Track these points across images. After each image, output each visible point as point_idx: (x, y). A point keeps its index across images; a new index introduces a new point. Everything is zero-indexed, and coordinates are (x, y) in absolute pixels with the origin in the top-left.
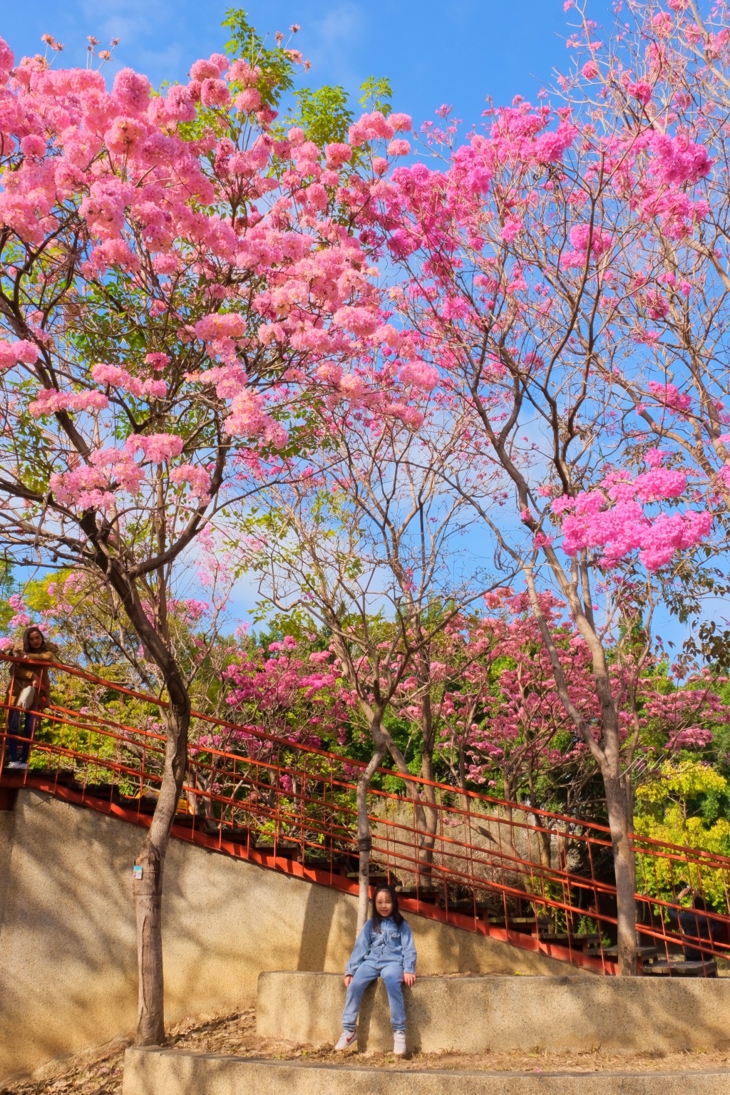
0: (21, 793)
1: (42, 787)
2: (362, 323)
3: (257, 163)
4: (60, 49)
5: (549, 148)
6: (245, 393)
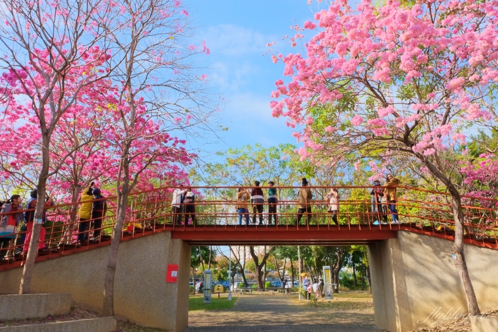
0: (399, 232)
1: (406, 229)
6: (471, 106)
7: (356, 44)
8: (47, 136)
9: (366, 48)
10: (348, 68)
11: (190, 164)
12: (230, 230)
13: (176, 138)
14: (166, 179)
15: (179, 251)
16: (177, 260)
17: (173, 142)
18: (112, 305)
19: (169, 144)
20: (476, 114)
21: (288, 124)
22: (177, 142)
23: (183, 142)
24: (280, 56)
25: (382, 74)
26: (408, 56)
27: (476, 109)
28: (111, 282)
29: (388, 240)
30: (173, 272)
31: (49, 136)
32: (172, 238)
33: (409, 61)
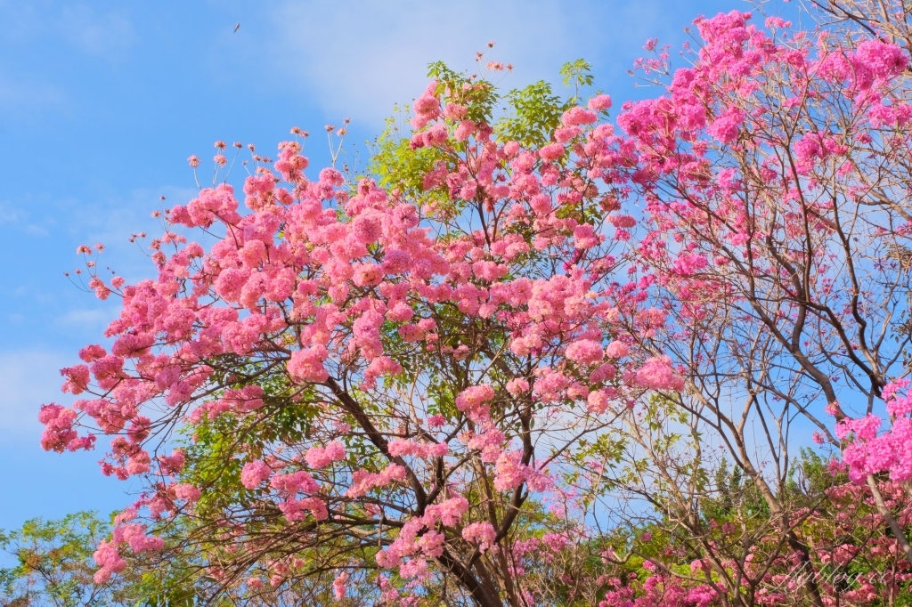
2: (589, 354)
3: (485, 181)
4: (307, 135)
5: (722, 134)
7: (255, 277)
9: (276, 291)
10: (236, 334)
20: (511, 476)
21: (108, 470)
24: (118, 283)
25: (306, 361)
26: (370, 323)
27: (511, 465)
33: (369, 333)
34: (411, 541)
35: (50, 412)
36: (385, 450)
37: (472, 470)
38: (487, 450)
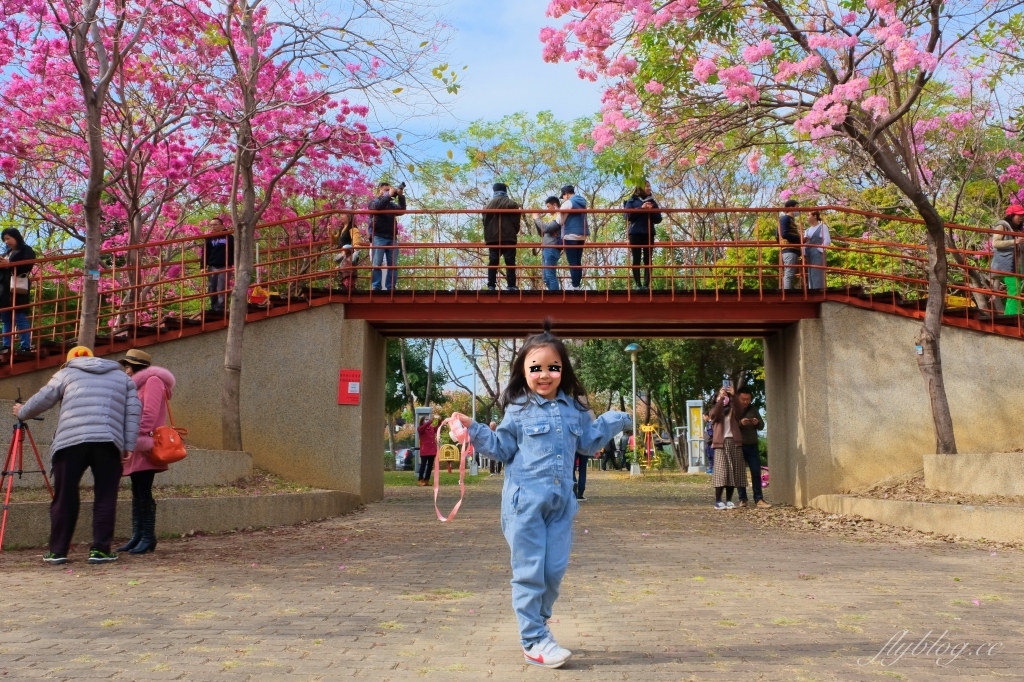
0: (824, 306)
1: (838, 300)
8: (96, 107)
11: (379, 161)
12: (465, 300)
13: (345, 102)
14: (324, 197)
15: (362, 343)
16: (358, 360)
17: (338, 110)
18: (240, 438)
19: (330, 116)
21: (582, 75)
22: (346, 111)
23: (363, 111)
28: (235, 396)
29: (798, 322)
30: (351, 384)
31: (99, 104)
32: (347, 316)
34: (822, 113)
35: (547, 34)
36: (804, 45)
37: (881, 55)
38: (890, 40)
